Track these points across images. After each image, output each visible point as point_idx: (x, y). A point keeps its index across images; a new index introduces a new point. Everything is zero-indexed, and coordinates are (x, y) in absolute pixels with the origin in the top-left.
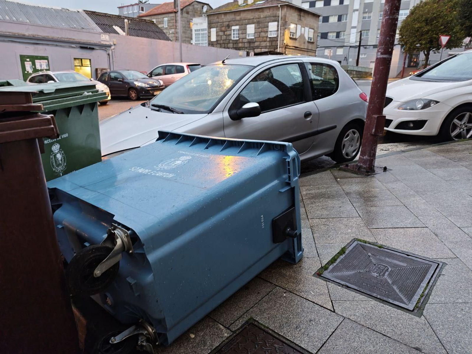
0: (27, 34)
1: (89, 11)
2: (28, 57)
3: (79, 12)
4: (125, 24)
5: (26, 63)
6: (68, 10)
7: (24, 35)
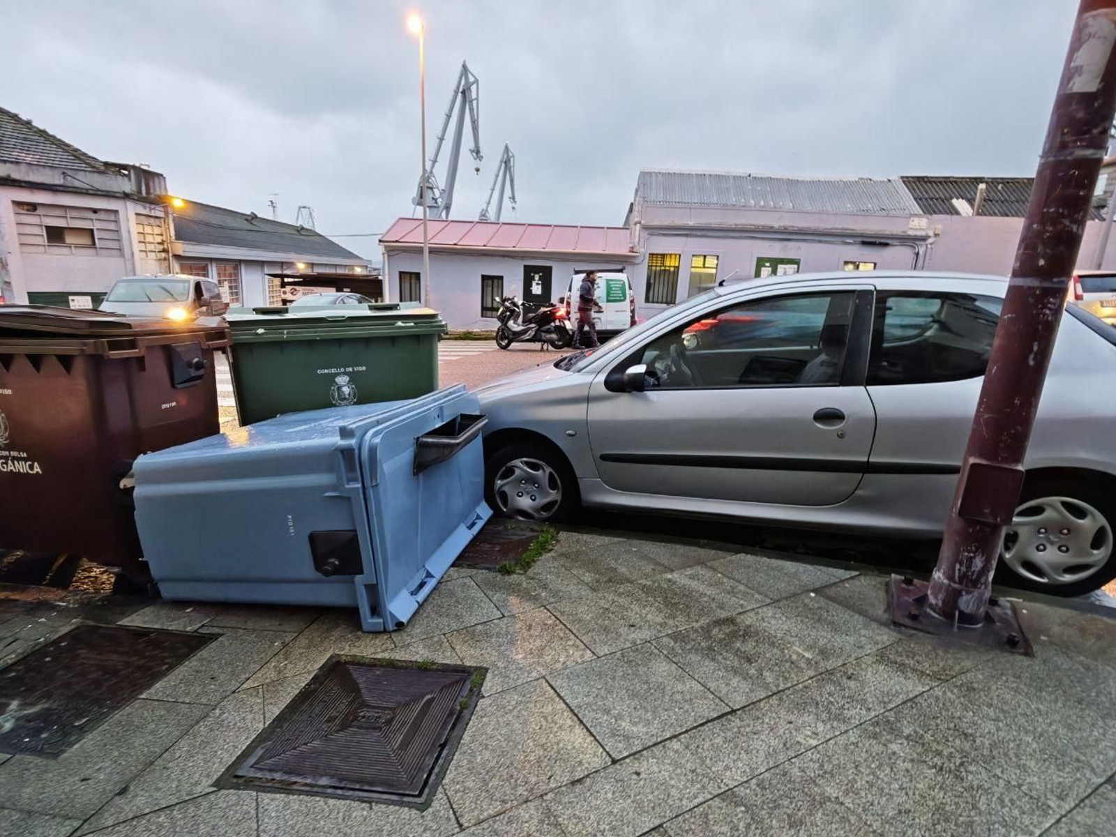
0: (776, 225)
1: (912, 177)
2: (769, 260)
3: (889, 181)
4: (978, 194)
5: (763, 269)
6: (870, 180)
7: (772, 227)
